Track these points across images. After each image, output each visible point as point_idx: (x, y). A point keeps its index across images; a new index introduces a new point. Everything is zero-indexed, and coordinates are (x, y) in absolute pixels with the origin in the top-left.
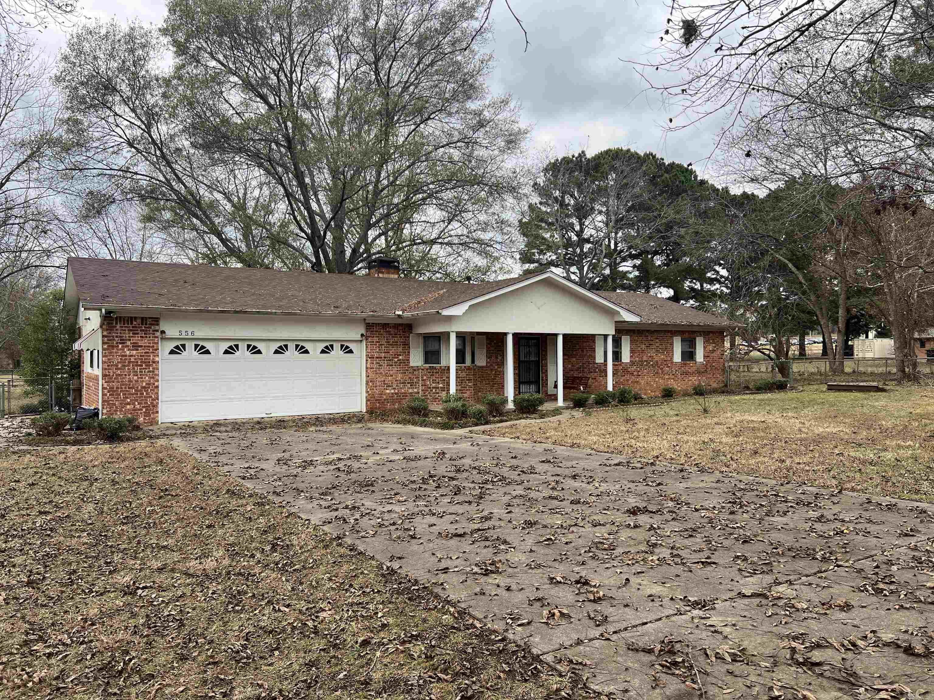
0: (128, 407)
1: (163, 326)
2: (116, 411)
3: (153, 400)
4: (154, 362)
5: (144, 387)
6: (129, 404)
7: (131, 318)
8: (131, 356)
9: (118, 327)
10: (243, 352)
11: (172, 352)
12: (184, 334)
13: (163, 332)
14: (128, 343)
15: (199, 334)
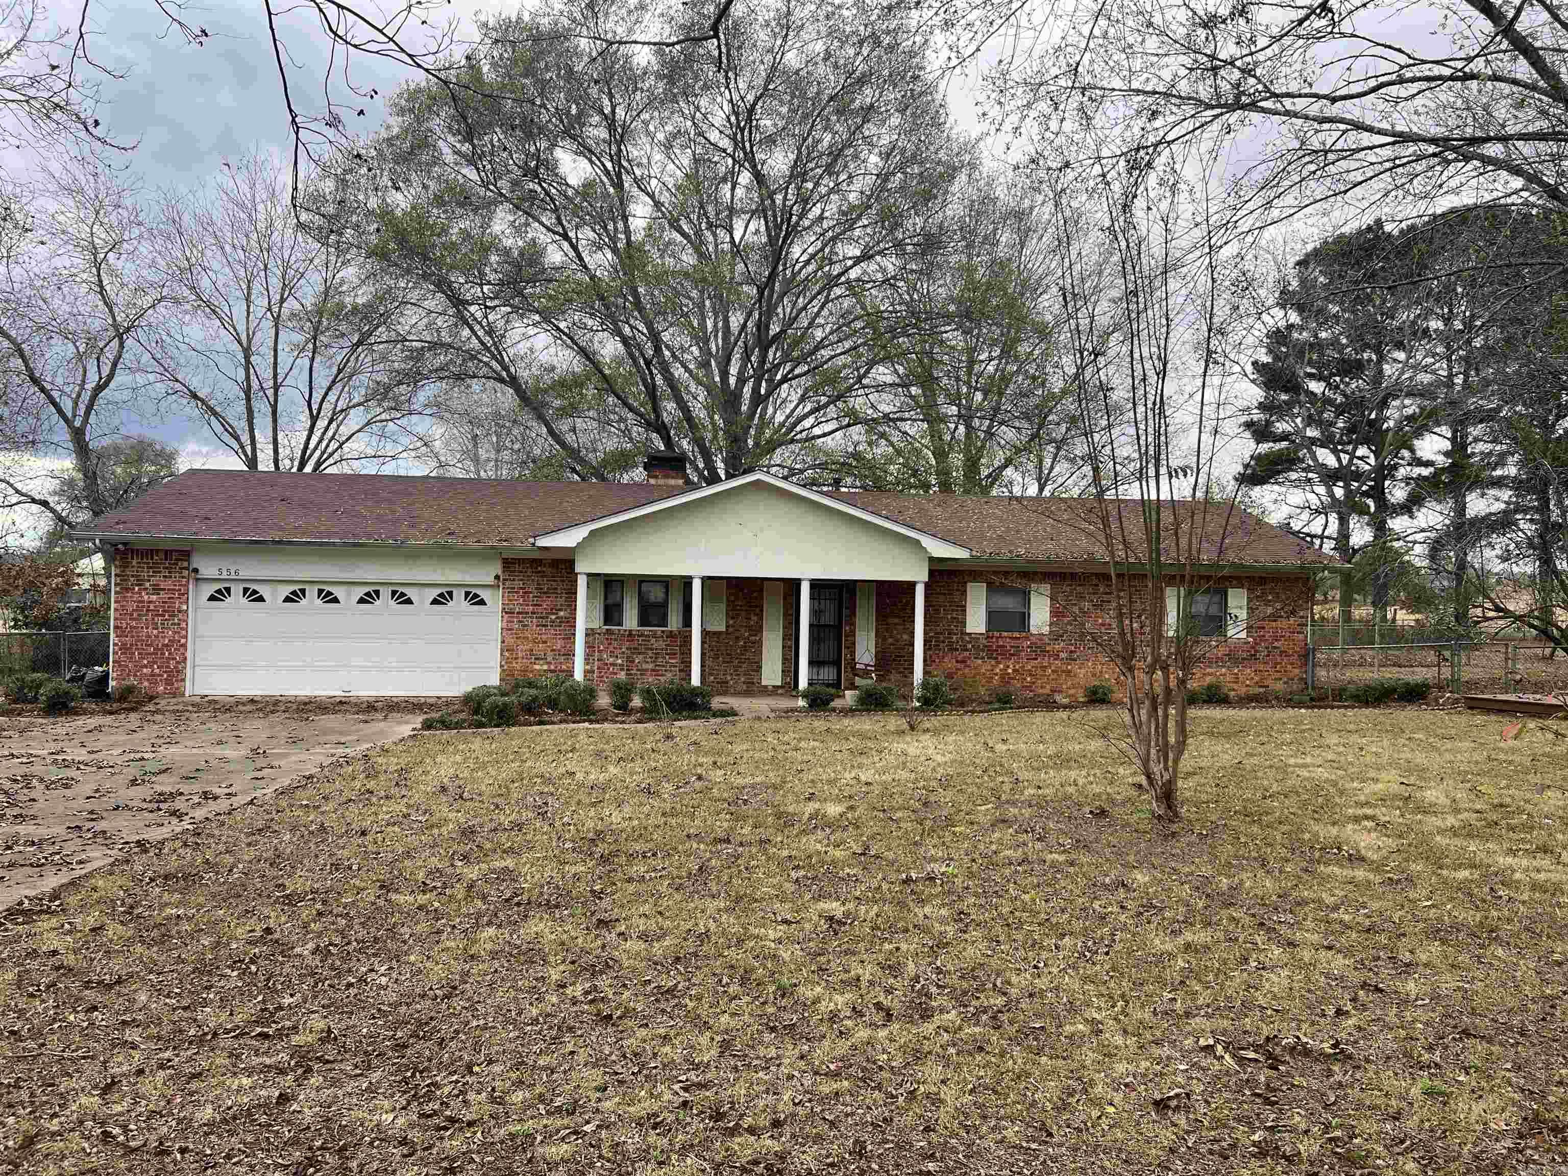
0: (145, 670)
1: (197, 561)
2: (128, 675)
3: (178, 663)
4: (179, 611)
5: (167, 645)
6: (146, 667)
7: (152, 550)
8: (150, 602)
9: (134, 562)
10: (311, 599)
11: (212, 598)
12: (225, 573)
13: (196, 571)
14: (147, 585)
15: (244, 574)
